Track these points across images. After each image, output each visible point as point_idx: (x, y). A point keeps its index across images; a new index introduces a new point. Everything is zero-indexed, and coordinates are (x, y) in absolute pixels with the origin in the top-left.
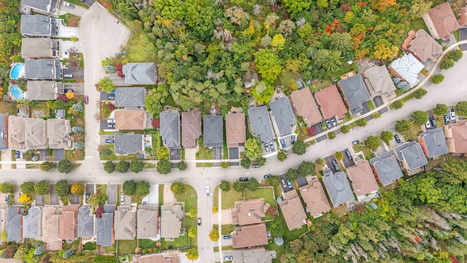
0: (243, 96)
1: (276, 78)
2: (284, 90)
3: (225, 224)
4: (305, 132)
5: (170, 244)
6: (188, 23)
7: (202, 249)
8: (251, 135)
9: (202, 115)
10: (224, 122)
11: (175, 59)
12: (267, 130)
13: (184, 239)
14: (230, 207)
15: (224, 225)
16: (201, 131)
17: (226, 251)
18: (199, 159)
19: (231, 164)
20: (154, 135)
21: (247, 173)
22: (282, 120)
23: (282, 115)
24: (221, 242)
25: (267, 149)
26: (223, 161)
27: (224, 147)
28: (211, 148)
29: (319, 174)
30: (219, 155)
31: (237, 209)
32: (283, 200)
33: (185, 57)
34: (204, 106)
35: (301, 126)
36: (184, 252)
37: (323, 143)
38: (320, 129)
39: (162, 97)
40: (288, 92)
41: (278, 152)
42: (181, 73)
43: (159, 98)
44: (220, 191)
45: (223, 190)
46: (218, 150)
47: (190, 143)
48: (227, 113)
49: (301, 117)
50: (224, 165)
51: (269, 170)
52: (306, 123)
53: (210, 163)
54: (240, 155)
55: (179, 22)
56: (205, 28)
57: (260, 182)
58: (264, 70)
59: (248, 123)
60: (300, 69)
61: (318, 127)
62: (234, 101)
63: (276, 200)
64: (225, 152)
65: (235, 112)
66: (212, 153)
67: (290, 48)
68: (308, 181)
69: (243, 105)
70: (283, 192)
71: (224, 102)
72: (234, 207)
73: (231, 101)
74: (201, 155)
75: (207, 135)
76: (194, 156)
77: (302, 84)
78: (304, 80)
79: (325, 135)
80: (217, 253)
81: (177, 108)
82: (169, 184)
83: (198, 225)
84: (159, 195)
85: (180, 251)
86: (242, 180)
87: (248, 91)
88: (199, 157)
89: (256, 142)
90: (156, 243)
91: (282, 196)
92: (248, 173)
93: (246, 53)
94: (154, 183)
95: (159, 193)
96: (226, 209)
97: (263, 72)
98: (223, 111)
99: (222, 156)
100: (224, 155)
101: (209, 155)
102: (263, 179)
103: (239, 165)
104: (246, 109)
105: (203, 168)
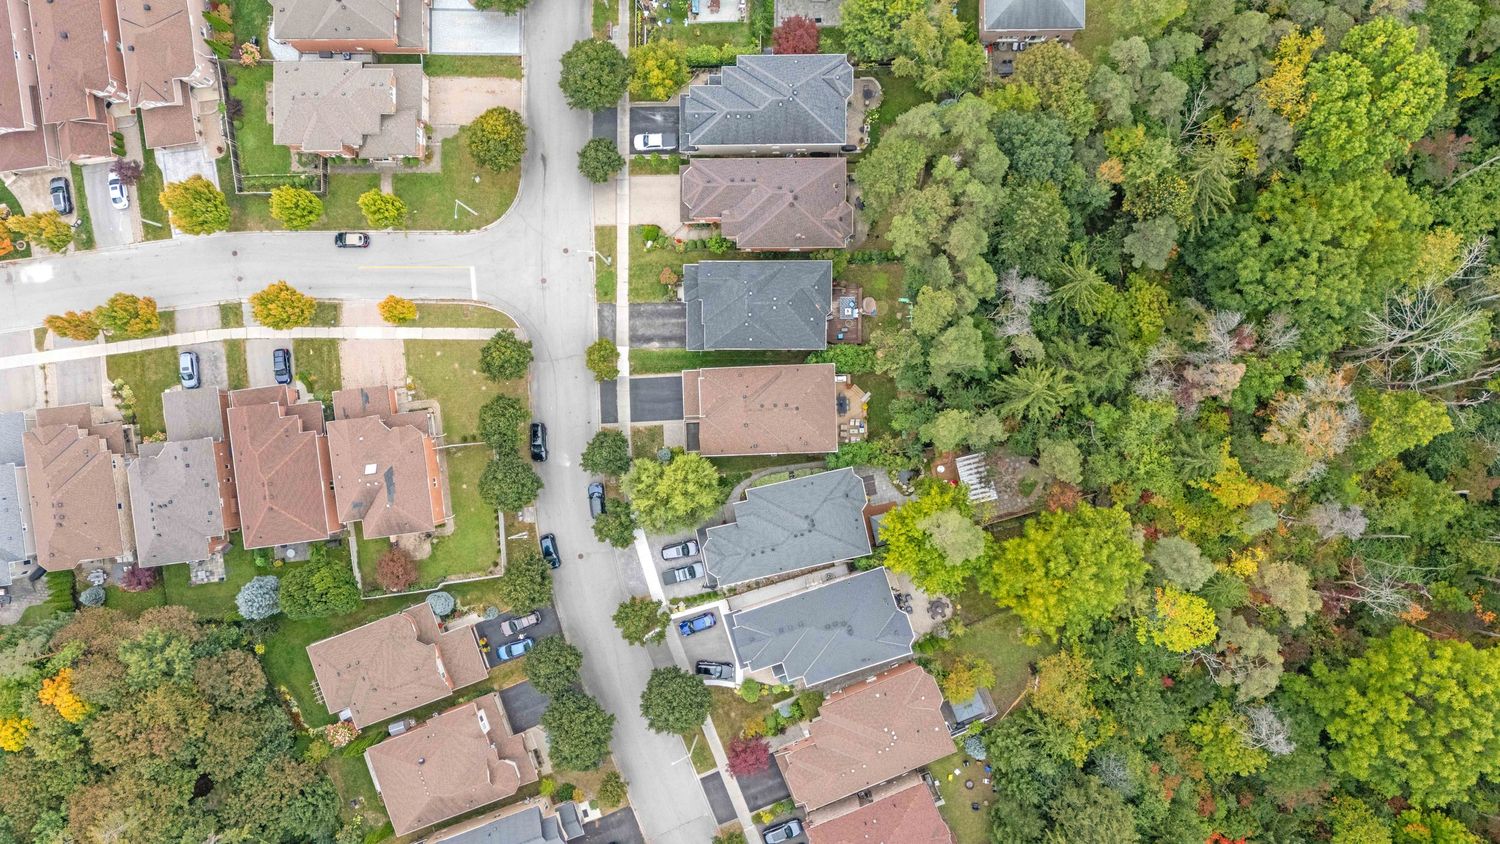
0: (919, 447)
1: (1001, 604)
2: (945, 635)
3: (341, 354)
4: (749, 729)
5: (251, 107)
6: (1278, 187)
7: (235, 253)
8: (739, 479)
9: (830, 254)
10: (801, 357)
11: (1102, 126)
12: (758, 554)
13: (276, 171)
14: (418, 377)
15: (336, 349)
16: (758, 248)
17: (224, 359)
18: (631, 242)
19: (608, 387)
20: (746, 30)
21: (566, 456)
22: (801, 625)
23: (828, 627)
24: (261, 338)
25: (672, 553)
26: (624, 351)
27: (684, 357)
28: (681, 293)
29: (561, 781)
30: (649, 332)
31: (404, 412)
32: (445, 618)
33: (1110, 171)
34: (875, 266)
35: (776, 706)
36: (219, 170)
37: (699, 804)
38: (762, 793)
39: (920, 62)
40: (935, 656)
41: (659, 603)
42: (1035, 149)
43: (918, 46)
44: (486, 334)
45: (486, 350)
46: (670, 325)
47: (701, 199)
48: (839, 373)
49: (817, 714)
50: (601, 356)
51: (581, 556)
52: (791, 730)
53: (614, 291)
54: (650, 429)
55: (1285, 144)
56: (1250, 269)
57: (527, 516)
58: (1040, 553)
59: (792, 467)
60: (1042, 716)
61: (771, 783)
62: (895, 404)
63: (447, 589)
64: (664, 358)
65: (842, 405)
66: (659, 301)
67: (1140, 670)
68: (531, 732)
69: (877, 444)
70: (482, 619)
71: (891, 357)
72: (414, 396)
73: (895, 389)
74: (649, 251)
75: (735, 276)
76: (647, 220)
77: (970, 721)
78: (986, 731)
79: (733, 815)
80: (217, 317)
81: (867, 139)
82: (523, 102)
83: (336, 233)
84: (474, 57)
85: (220, 150)
86: (534, 435)
87: (941, 469)
88: (640, 240)
89: (702, 506)
90: (257, 43)
91: (463, 614)
92: (568, 464)
93: (1121, 466)
94: (525, 33)
95: (483, 57)
96: (408, 360)
97: (1031, 547)
98: (850, 350)
99: (645, 346)
100: (649, 355)
101: (652, 285)
102: (541, 530)
103: (603, 422)
104: (858, 460)
105: (591, 259)
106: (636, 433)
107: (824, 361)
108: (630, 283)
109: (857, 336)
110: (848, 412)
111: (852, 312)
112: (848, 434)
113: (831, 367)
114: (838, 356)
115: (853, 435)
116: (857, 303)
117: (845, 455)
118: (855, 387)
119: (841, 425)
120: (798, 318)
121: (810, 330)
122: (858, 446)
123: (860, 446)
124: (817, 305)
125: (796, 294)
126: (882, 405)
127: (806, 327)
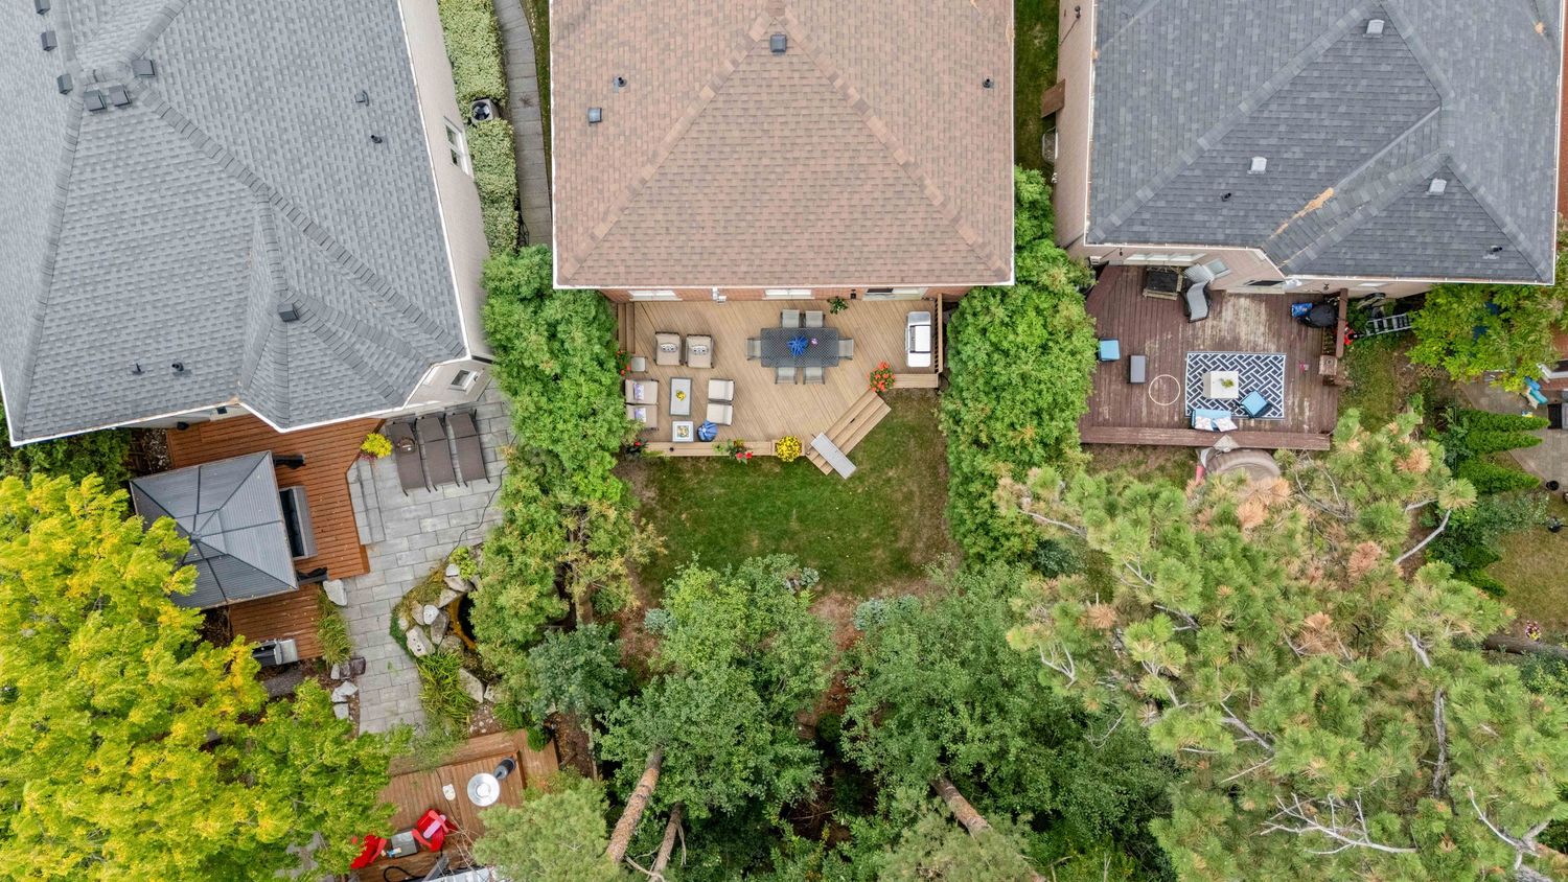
48: (949, 309)
62: (791, 585)
65: (798, 347)
69: (607, 496)
73: (863, 583)
107: (1020, 246)
109: (1106, 423)
110: (767, 374)
111: (1217, 404)
112: (670, 372)
113: (999, 264)
114: (1039, 311)
115: (664, 396)
116: (1258, 429)
117: (553, 336)
118: (880, 410)
119: (706, 341)
120: (1282, 76)
121: (1201, 150)
122: (598, 403)
123: (594, 413)
124: (1330, 192)
125: (1417, 67)
126: (794, 525)
127: (1219, 126)
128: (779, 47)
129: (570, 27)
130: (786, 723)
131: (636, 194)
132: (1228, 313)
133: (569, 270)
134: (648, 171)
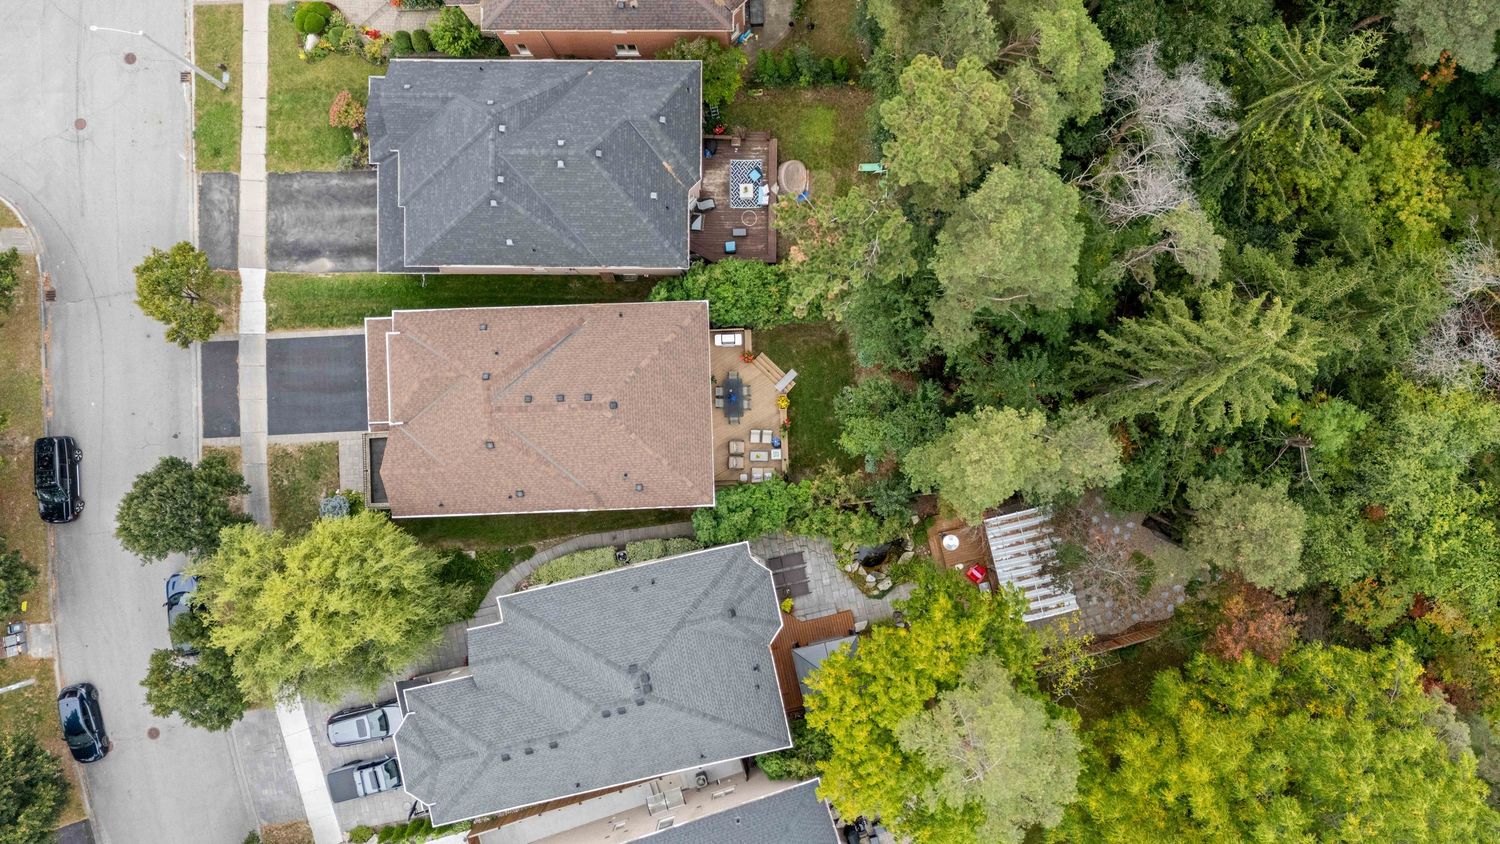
8: (506, 562)
9: (697, 49)
10: (638, 289)
18: (273, 39)
19: (221, 362)
25: (348, 729)
26: (254, 280)
30: (310, 237)
34: (804, 91)
46: (357, 222)
48: (718, 326)
51: (154, 732)
53: (235, 144)
54: (309, 451)
59: (624, 535)
62: (849, 397)
64: (343, 293)
66: (332, 168)
69: (808, 487)
74: (312, 59)
87: (952, 542)
88: (291, 35)
98: (744, 271)
99: (302, 267)
100: (310, 288)
101: (318, 131)
102: (68, 675)
103: (206, 435)
104: (764, 523)
105: (185, 77)
106: (278, 459)
107: (688, 297)
108: (271, 130)
109: (767, 246)
110: (747, 414)
111: (756, 193)
112: (747, 461)
113: (699, 308)
114: (718, 286)
115: (757, 464)
116: (767, 173)
117: (734, 511)
118: (763, 358)
119: (731, 443)
120: (618, 190)
121: (649, 221)
122: (765, 490)
123: (769, 492)
124: (665, 163)
125: (614, 133)
126: (821, 399)
127: (639, 214)
128: (614, 405)
129: (599, 501)
130: (909, 397)
131: (674, 468)
132: (711, 189)
133: (706, 499)
134: (665, 462)
